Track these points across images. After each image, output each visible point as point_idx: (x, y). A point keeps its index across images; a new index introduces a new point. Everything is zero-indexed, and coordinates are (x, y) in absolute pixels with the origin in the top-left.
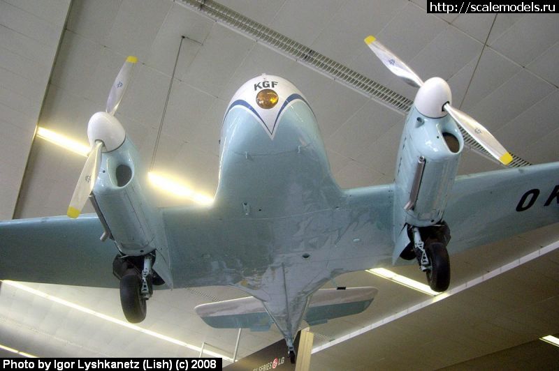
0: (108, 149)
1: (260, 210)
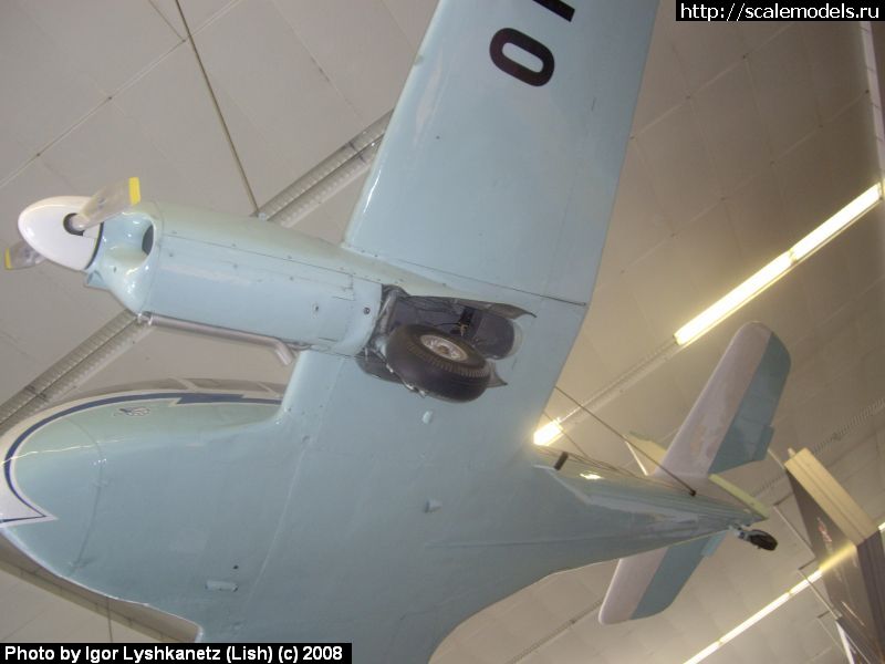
1: (236, 567)
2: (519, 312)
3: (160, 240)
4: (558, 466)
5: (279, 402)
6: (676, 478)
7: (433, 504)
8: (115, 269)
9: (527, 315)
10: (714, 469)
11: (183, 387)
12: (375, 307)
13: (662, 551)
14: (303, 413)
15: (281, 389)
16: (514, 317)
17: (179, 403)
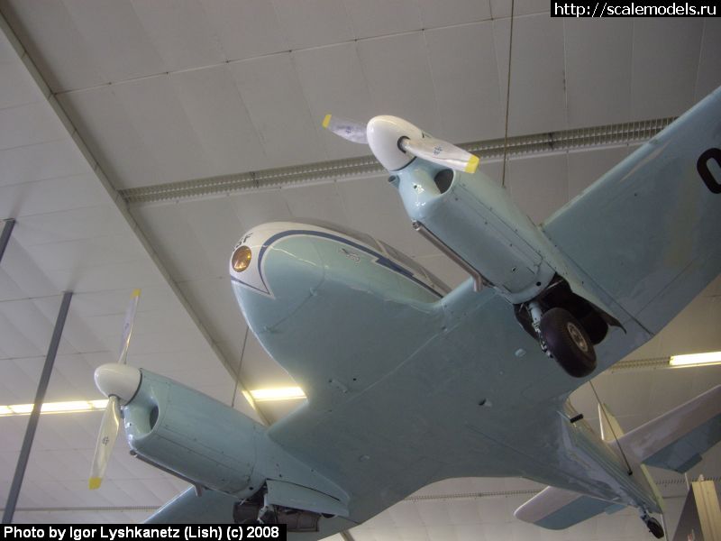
0: (128, 399)
1: (355, 379)
2: (616, 323)
3: (455, 187)
4: (573, 420)
5: (442, 297)
6: (625, 458)
7: (487, 404)
8: (416, 187)
9: (620, 328)
10: (646, 462)
11: (380, 250)
12: (545, 283)
13: (579, 495)
14: (452, 313)
15: (448, 290)
16: (611, 325)
17: (377, 261)
